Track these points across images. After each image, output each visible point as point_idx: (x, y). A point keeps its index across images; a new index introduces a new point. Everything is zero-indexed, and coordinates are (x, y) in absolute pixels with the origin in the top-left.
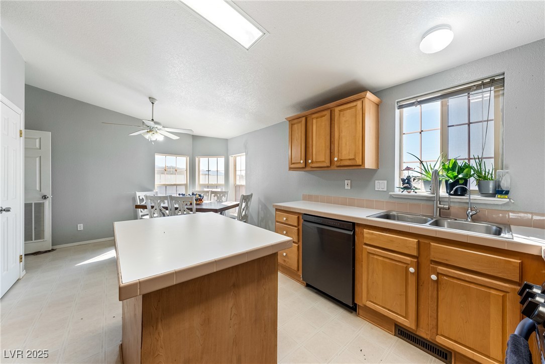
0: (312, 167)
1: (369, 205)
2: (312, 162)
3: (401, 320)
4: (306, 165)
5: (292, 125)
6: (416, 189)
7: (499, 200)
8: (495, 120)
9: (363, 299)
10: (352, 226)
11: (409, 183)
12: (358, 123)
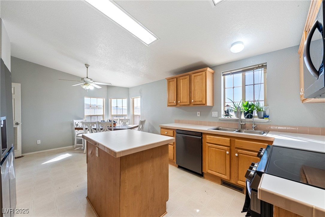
0: (180, 105)
1: (209, 125)
2: (180, 102)
3: (223, 176)
4: (176, 103)
5: (169, 82)
6: (231, 116)
7: (265, 120)
8: (264, 83)
9: (207, 169)
10: (201, 134)
11: (228, 113)
12: (203, 83)
